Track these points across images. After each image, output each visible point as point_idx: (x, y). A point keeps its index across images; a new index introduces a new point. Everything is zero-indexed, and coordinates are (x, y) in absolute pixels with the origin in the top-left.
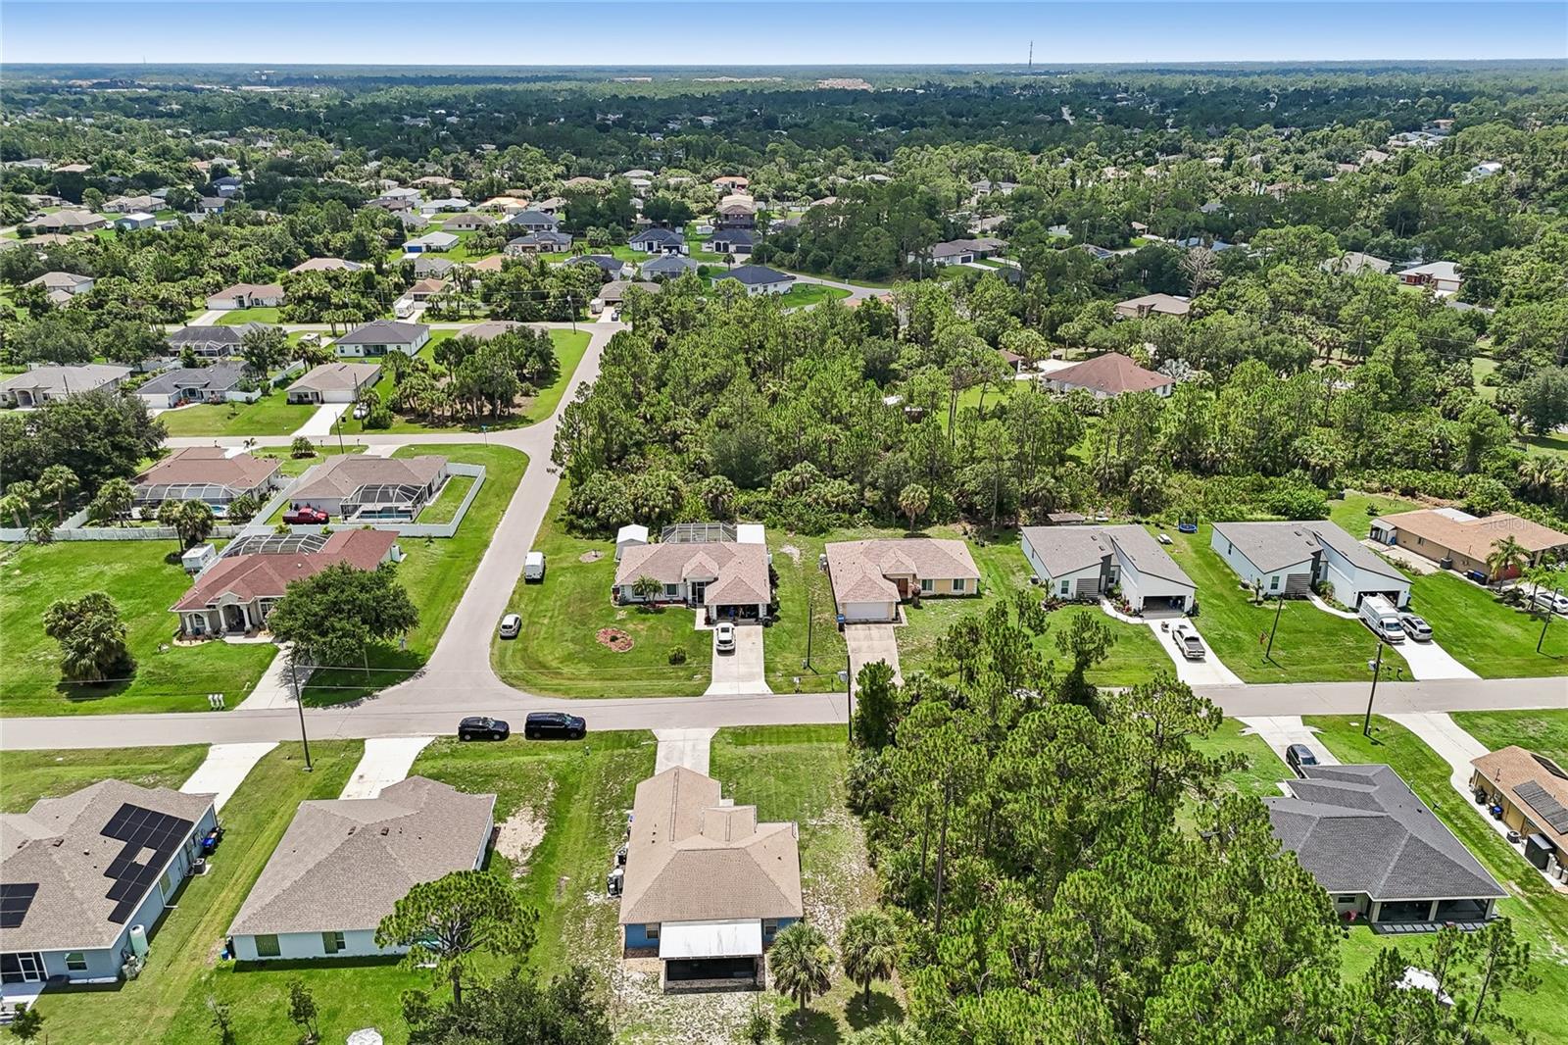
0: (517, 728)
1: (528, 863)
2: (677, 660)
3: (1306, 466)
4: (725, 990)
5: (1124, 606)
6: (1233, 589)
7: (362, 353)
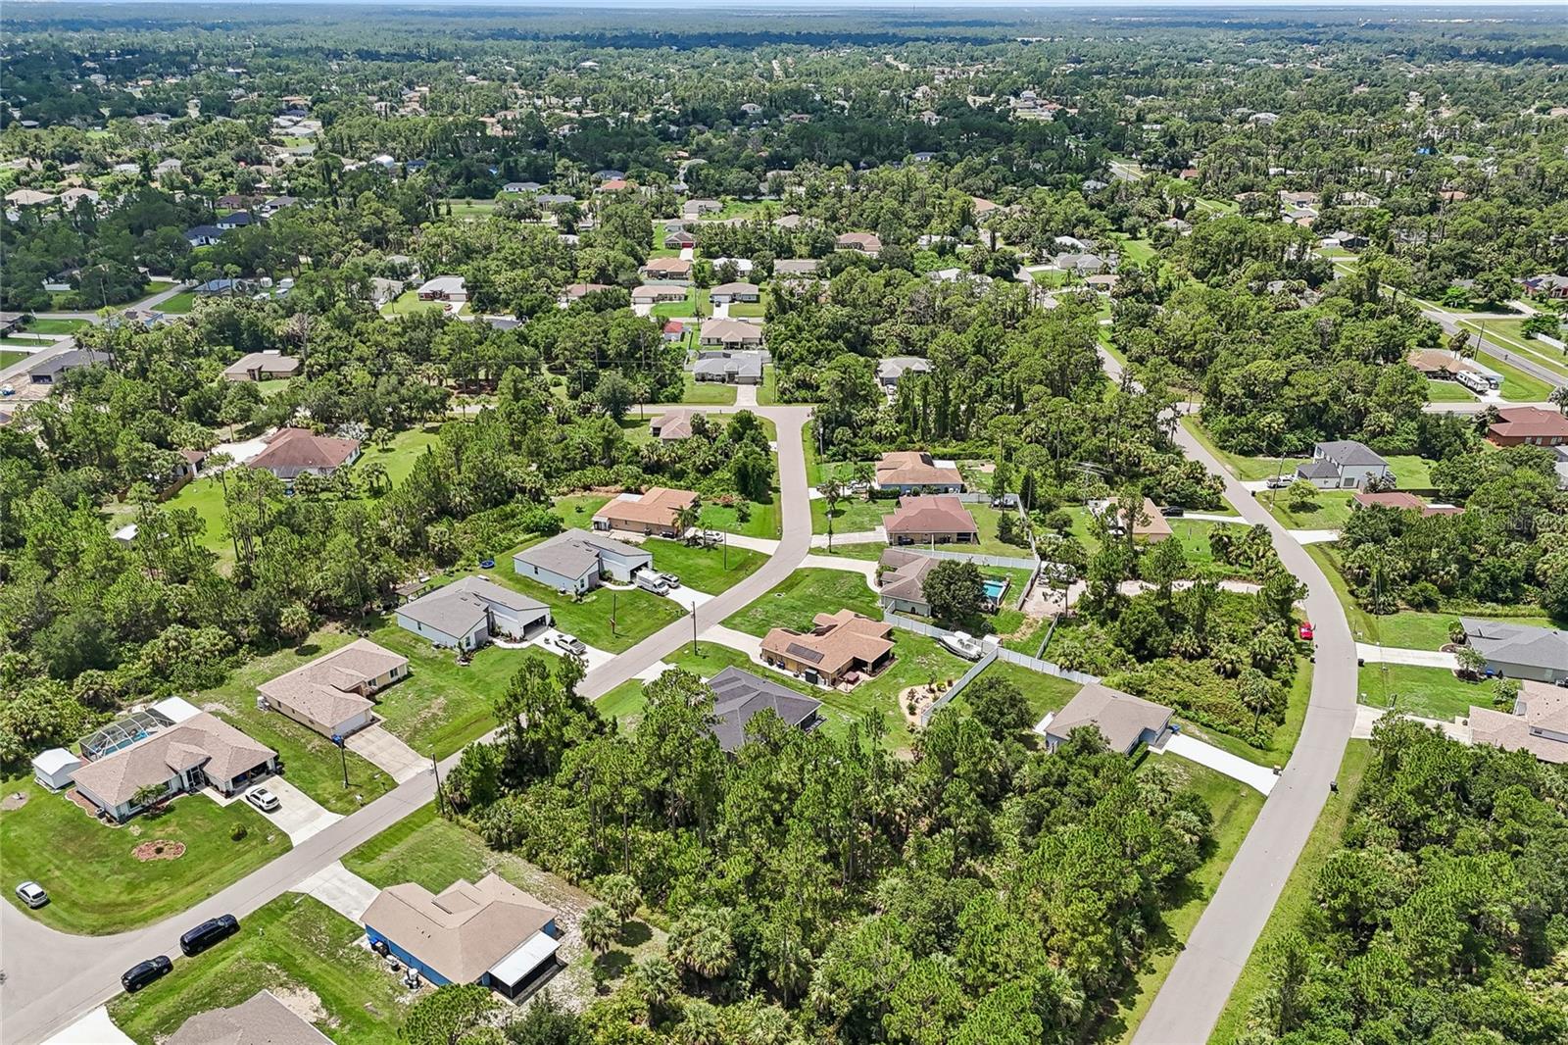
0: (176, 953)
2: (239, 836)
3: (523, 491)
4: (548, 980)
5: (509, 638)
6: (557, 596)
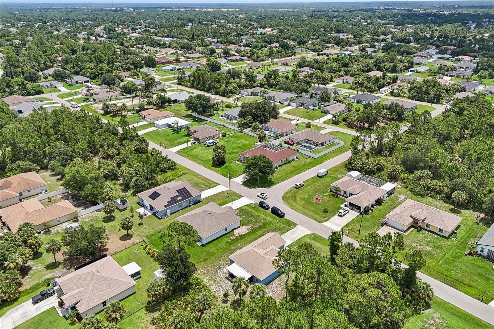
1: (236, 237)
2: (325, 211)
7: (355, 102)
